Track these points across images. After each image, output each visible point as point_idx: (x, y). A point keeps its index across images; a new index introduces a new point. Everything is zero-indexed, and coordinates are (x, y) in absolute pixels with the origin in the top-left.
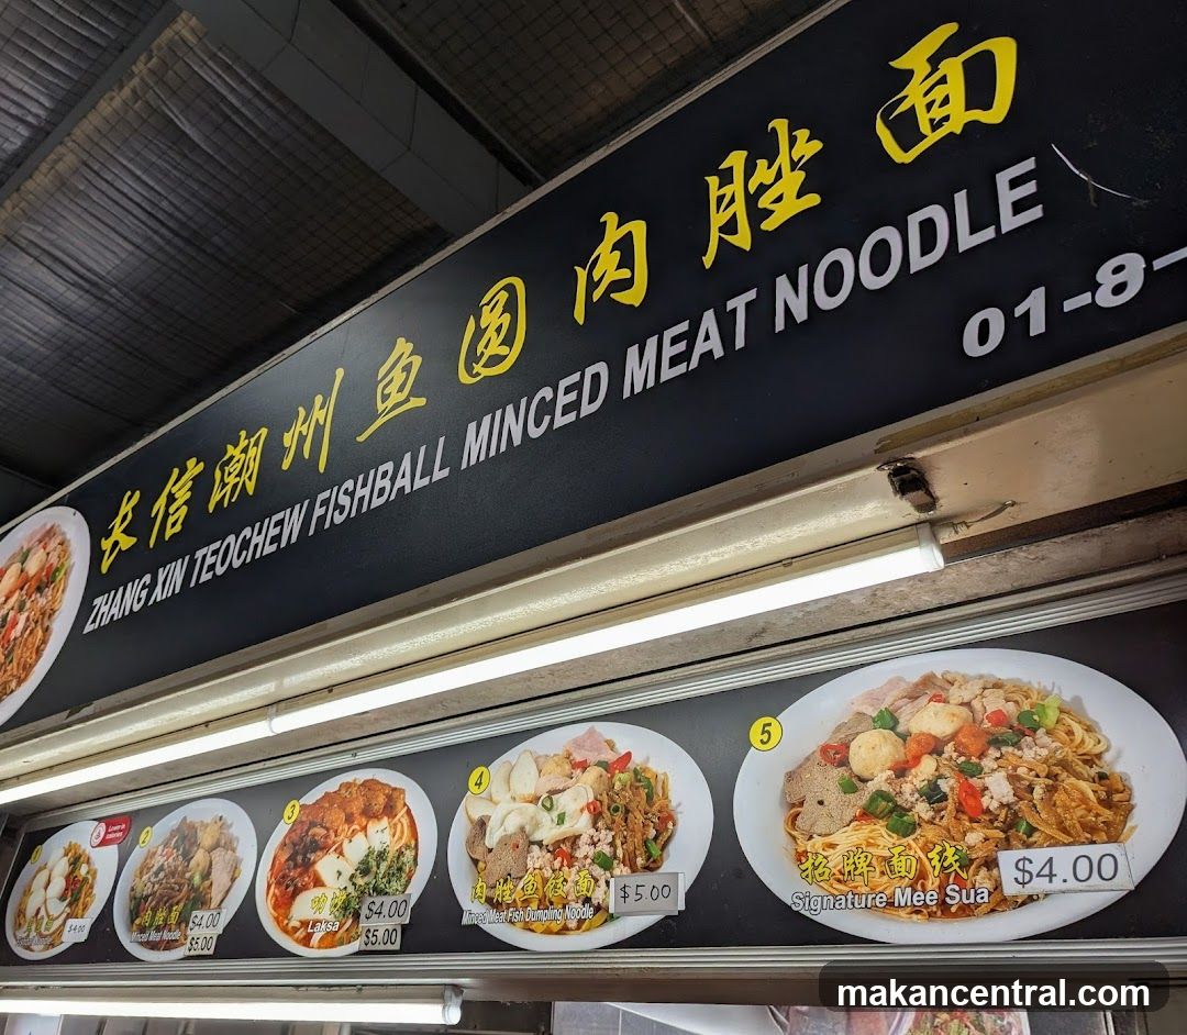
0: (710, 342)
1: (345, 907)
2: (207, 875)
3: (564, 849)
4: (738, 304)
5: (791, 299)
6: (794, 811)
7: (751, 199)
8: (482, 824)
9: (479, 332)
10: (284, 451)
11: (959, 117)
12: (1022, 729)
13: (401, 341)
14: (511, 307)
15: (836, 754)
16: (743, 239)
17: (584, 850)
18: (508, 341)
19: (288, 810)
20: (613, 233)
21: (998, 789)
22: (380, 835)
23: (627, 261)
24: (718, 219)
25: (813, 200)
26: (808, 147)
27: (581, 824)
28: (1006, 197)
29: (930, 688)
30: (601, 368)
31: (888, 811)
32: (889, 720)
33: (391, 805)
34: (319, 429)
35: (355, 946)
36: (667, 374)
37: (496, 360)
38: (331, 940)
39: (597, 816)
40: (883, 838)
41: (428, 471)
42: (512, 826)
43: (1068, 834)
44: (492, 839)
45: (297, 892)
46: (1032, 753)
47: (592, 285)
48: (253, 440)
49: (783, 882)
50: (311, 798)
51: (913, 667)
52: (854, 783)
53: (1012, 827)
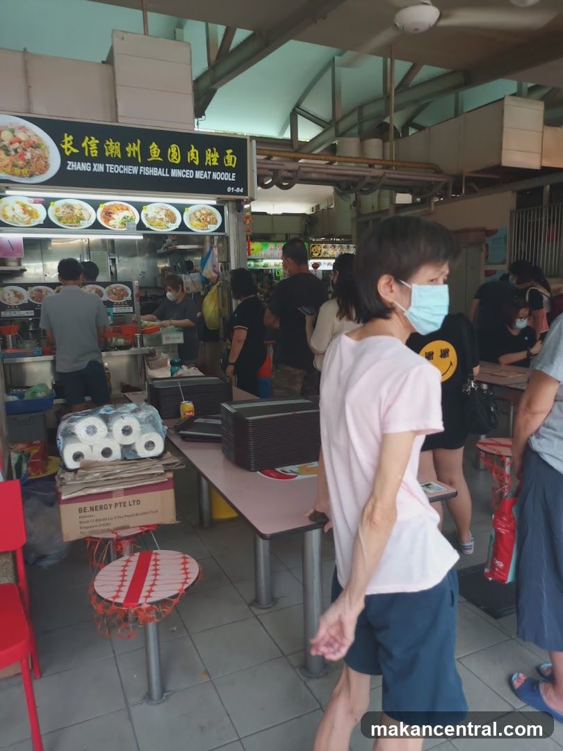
0: (205, 176)
1: (122, 223)
2: (82, 214)
3: (162, 219)
4: (209, 173)
5: (215, 176)
6: (190, 219)
7: (211, 158)
8: (147, 215)
9: (171, 153)
10: (127, 152)
11: (231, 164)
12: (210, 214)
13: (154, 143)
14: (177, 151)
15: (195, 214)
16: (210, 163)
17: (164, 220)
18: (177, 157)
19: (101, 205)
20: (193, 150)
21: (208, 219)
22: (126, 213)
23: (195, 156)
24: (207, 159)
25: (217, 164)
26: (218, 157)
27: (164, 217)
28: (233, 177)
29: (204, 208)
30: (192, 171)
31: (199, 220)
32: (200, 211)
33: (127, 209)
34: (136, 152)
35: (125, 229)
36: (201, 178)
37: (175, 160)
38: (120, 228)
39: (166, 216)
40: (199, 223)
41: (165, 173)
42: (153, 215)
43: (213, 224)
44: (149, 216)
45: (109, 220)
46: (211, 216)
47: (190, 157)
48: (115, 144)
49: (189, 226)
50: (107, 204)
51: (202, 206)
52: (196, 217)
53: (209, 223)
